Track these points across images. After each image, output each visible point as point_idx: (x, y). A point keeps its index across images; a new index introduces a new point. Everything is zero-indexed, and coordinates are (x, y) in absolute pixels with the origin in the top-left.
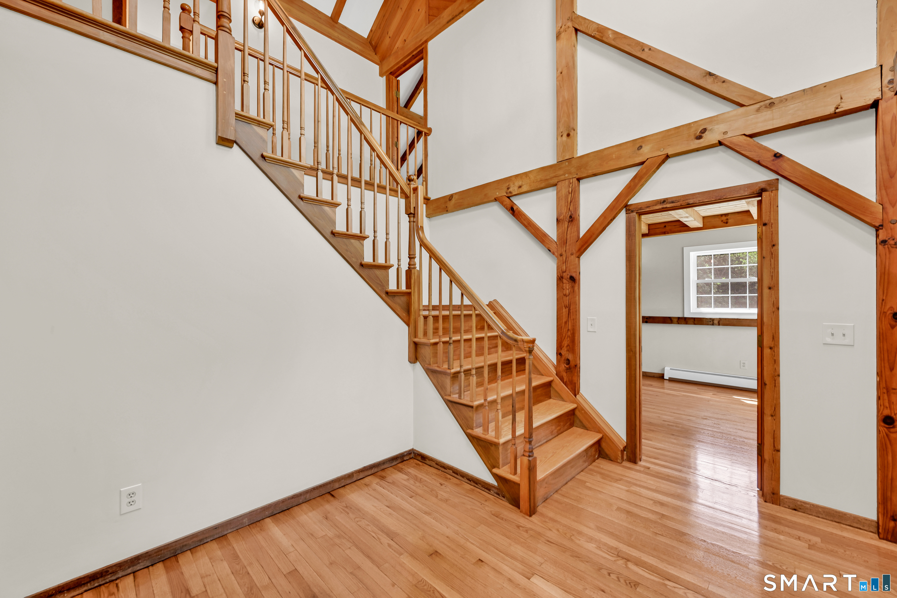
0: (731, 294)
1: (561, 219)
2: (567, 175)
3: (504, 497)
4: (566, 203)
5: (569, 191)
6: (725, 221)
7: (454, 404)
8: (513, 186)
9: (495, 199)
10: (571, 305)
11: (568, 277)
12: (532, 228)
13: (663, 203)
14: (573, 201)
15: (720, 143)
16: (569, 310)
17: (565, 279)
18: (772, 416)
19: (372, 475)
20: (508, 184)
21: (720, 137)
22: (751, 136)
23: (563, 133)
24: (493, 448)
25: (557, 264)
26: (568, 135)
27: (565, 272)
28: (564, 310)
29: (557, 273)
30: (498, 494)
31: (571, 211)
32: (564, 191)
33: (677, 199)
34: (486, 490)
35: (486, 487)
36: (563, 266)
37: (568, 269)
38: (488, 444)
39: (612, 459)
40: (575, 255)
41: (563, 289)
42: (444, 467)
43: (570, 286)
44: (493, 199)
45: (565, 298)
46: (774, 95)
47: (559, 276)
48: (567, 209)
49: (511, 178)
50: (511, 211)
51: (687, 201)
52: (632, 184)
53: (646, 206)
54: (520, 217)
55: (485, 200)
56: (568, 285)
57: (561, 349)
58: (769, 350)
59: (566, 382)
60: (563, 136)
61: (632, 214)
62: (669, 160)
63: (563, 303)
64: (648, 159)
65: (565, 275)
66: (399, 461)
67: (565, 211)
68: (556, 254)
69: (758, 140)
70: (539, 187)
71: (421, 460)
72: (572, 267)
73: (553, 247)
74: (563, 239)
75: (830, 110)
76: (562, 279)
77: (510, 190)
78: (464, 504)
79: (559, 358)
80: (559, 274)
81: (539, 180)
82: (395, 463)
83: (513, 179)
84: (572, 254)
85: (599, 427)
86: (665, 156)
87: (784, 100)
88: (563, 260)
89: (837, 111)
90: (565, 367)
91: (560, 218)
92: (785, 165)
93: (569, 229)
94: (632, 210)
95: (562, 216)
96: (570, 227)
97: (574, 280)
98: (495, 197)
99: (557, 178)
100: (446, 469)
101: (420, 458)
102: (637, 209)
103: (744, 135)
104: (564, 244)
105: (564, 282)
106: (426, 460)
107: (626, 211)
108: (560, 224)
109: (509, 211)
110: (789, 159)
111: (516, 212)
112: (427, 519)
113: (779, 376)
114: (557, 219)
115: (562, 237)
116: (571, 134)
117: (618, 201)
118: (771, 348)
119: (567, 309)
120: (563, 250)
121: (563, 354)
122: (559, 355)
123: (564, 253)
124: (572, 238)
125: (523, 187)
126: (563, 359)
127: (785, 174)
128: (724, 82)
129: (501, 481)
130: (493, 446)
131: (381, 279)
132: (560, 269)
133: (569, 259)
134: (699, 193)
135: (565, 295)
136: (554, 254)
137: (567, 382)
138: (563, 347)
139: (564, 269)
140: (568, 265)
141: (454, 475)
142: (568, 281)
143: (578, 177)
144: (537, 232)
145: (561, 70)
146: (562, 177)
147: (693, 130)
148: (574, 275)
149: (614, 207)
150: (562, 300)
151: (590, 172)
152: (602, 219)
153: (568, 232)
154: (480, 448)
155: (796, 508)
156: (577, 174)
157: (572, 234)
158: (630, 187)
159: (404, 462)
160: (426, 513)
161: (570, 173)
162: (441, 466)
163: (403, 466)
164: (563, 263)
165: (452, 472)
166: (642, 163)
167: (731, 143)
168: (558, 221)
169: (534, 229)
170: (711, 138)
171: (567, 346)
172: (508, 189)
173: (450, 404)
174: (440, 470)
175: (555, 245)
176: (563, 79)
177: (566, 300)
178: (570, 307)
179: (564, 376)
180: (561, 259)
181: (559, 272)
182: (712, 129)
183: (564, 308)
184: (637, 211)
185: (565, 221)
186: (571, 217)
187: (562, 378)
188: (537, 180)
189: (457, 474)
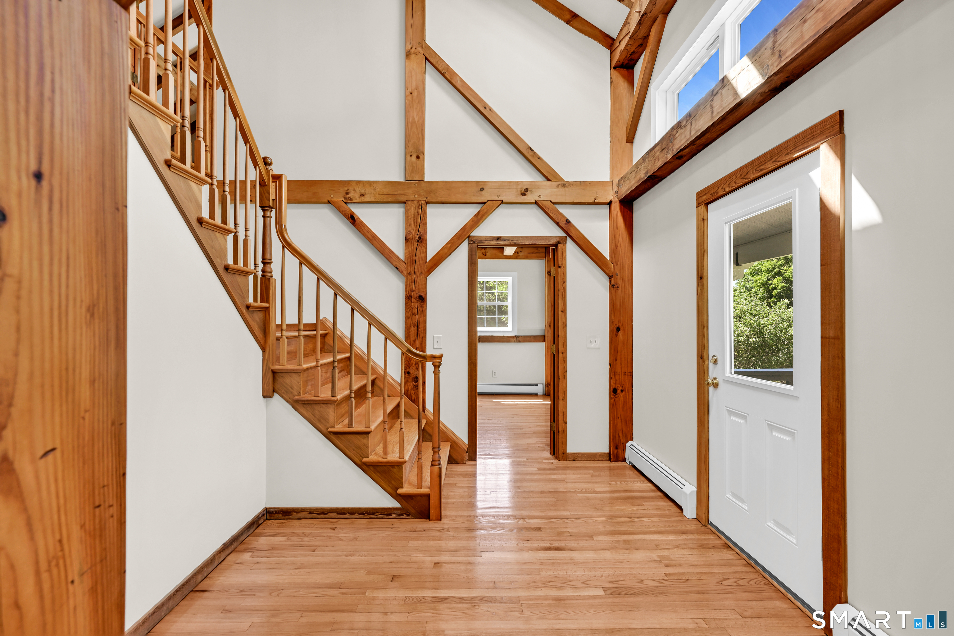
0: (486, 315)
1: (409, 239)
2: (416, 196)
3: (408, 515)
4: (415, 224)
5: (418, 212)
6: (484, 254)
7: (340, 436)
8: (353, 192)
9: (329, 201)
10: (420, 323)
11: (417, 296)
12: (378, 243)
13: (497, 239)
14: (423, 222)
15: (536, 203)
16: (418, 329)
17: (414, 298)
18: (563, 400)
19: (232, 553)
20: (346, 189)
21: (537, 199)
22: (554, 203)
23: (412, 153)
24: (395, 470)
25: (406, 282)
26: (418, 157)
27: (414, 291)
28: (413, 329)
29: (406, 292)
30: (402, 515)
31: (420, 232)
32: (413, 212)
33: (508, 239)
34: (385, 516)
35: (386, 513)
36: (412, 285)
37: (417, 288)
38: (389, 467)
39: (459, 462)
40: (424, 275)
41: (412, 308)
42: (324, 513)
43: (419, 305)
44: (326, 201)
45: (413, 317)
46: (567, 179)
47: (408, 294)
48: (416, 229)
49: (350, 183)
50: (351, 220)
51: (514, 242)
52: (476, 219)
53: (485, 240)
54: (363, 228)
55: (313, 200)
56: (417, 304)
57: (410, 368)
58: (561, 354)
59: (414, 399)
60: (413, 156)
61: (473, 244)
62: (502, 205)
63: (411, 322)
64: (488, 201)
65: (414, 294)
66: (255, 526)
67: (414, 231)
68: (405, 272)
69: (557, 206)
70: (385, 200)
71: (283, 517)
72: (421, 287)
73: (402, 266)
74: (412, 259)
75: (592, 200)
76: (410, 298)
77: (349, 195)
78: (376, 534)
79: (407, 376)
80: (407, 292)
81: (385, 193)
82: (251, 531)
83: (354, 184)
84: (421, 274)
85: (447, 436)
86: (501, 202)
87: (572, 184)
88: (412, 279)
89: (595, 201)
90: (413, 385)
91: (409, 237)
92: (571, 229)
93: (418, 249)
94: (475, 241)
95: (411, 236)
96: (419, 248)
97: (422, 299)
98: (329, 199)
99: (405, 196)
100: (327, 514)
101: (280, 515)
102: (478, 241)
103: (550, 201)
104: (413, 264)
105: (413, 301)
106: (292, 515)
107: (469, 241)
108: (409, 244)
109: (348, 219)
110: (573, 226)
111: (357, 222)
112: (352, 559)
113: (566, 371)
114: (406, 238)
115: (411, 256)
116: (421, 156)
117: (464, 231)
118: (562, 353)
119: (416, 328)
120: (411, 269)
121: (411, 373)
122: (408, 373)
123: (412, 272)
124: (421, 258)
125: (366, 196)
126: (411, 377)
127: (571, 235)
128: (539, 158)
129: (405, 500)
130: (396, 467)
131: (242, 289)
132: (409, 288)
133: (418, 279)
134: (522, 237)
135: (414, 314)
136: (401, 272)
137: (416, 399)
138: (412, 365)
139: (413, 288)
140: (417, 285)
141: (339, 516)
142: (417, 300)
143: (427, 200)
144: (383, 247)
145: (411, 90)
146: (412, 197)
147: (519, 187)
148: (423, 295)
149: (460, 236)
150: (411, 319)
151: (440, 199)
152: (449, 245)
153: (417, 252)
154: (379, 475)
155: (574, 459)
156: (426, 198)
157: (421, 255)
158: (474, 221)
159: (260, 527)
160: (347, 556)
161: (419, 195)
162: (317, 514)
163: (264, 530)
164: (412, 282)
165: (335, 514)
166: (484, 203)
167: (543, 205)
168: (406, 239)
169: (379, 244)
170: (530, 198)
171: (416, 364)
172: (347, 193)
173: (333, 437)
174: (315, 519)
175: (404, 264)
176: (413, 100)
177: (415, 319)
178: (419, 326)
179: (412, 394)
180: (410, 278)
181: (407, 291)
182: (531, 190)
183: (413, 326)
184: (478, 242)
185: (414, 241)
186: (420, 238)
187: (410, 396)
188: (383, 193)
189: (345, 514)
